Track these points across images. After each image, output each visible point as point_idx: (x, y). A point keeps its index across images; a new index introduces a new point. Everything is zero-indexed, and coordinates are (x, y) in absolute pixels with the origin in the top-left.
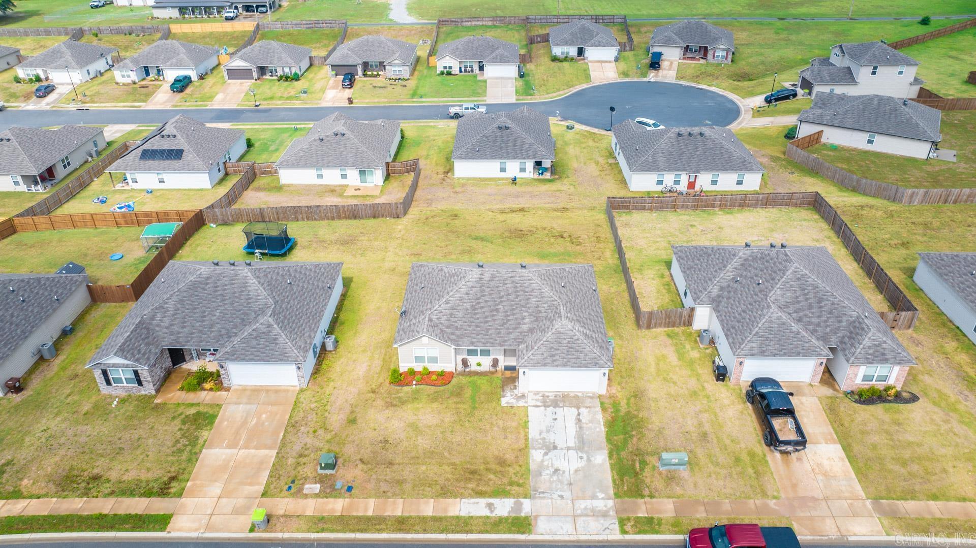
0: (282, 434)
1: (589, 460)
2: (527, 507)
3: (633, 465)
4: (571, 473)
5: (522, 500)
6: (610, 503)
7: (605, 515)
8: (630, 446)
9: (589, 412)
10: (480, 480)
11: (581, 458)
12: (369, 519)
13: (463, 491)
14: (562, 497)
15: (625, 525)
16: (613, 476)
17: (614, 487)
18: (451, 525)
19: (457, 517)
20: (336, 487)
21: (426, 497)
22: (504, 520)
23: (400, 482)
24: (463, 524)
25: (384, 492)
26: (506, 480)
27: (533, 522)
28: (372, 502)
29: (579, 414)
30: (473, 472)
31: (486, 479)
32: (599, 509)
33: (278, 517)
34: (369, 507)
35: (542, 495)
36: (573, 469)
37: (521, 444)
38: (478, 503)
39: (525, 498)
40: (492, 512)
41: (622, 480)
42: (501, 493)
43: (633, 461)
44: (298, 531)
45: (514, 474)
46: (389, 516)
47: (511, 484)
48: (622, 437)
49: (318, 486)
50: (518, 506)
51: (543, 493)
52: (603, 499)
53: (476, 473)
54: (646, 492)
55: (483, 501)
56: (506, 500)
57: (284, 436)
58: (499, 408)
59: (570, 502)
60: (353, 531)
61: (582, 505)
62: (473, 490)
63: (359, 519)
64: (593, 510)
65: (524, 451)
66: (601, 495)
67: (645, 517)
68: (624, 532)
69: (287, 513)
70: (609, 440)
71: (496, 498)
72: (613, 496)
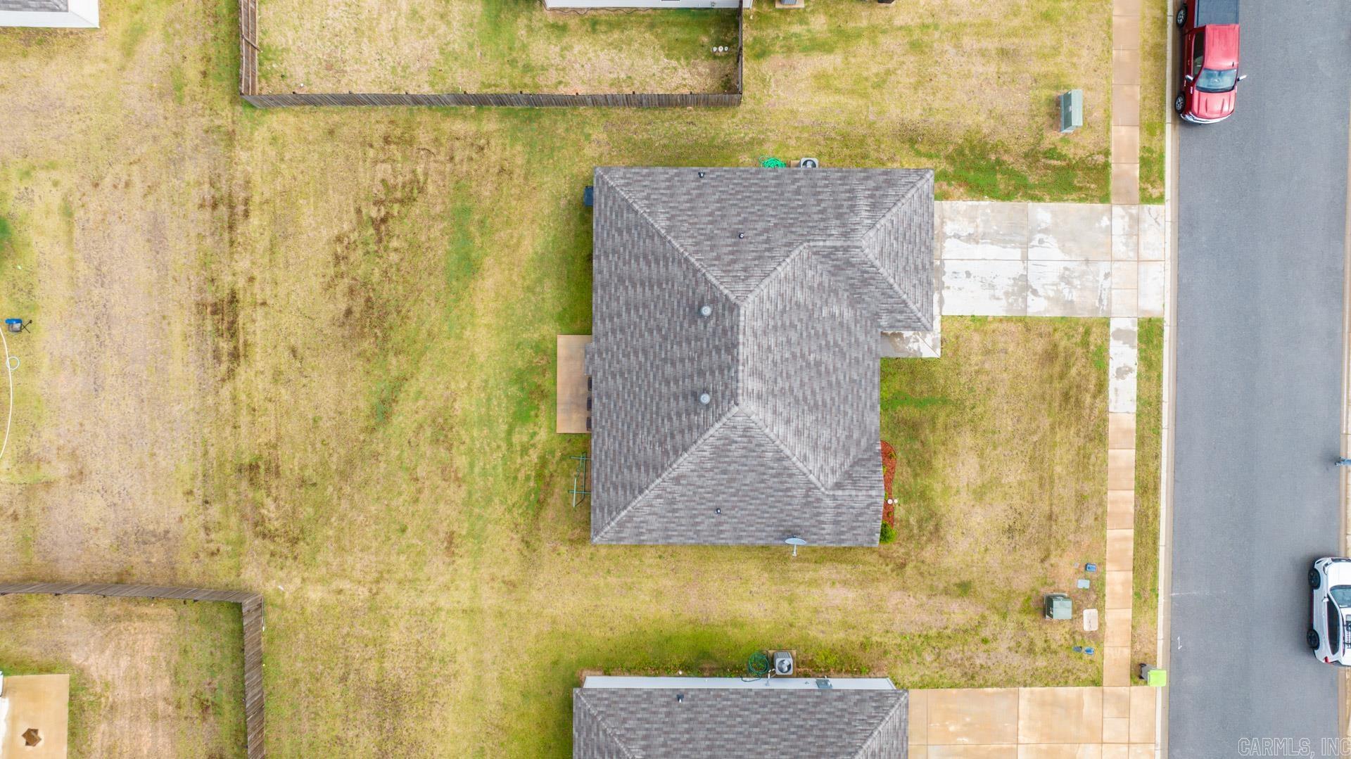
0: (989, 690)
1: (1046, 231)
2: (1123, 322)
3: (1054, 168)
4: (1067, 258)
5: (1112, 329)
6: (1117, 210)
7: (1136, 221)
8: (1017, 167)
9: (951, 219)
10: (1078, 387)
11: (1041, 241)
12: (1139, 533)
13: (1096, 412)
14: (1107, 275)
15: (1151, 196)
16: (1073, 200)
17: (1092, 202)
18: (1149, 423)
19: (1138, 415)
20: (1088, 587)
21: (1105, 461)
22: (1144, 354)
23: (1081, 499)
24: (1148, 407)
25: (1096, 519)
26: (1079, 351)
27: (1148, 316)
28: (1111, 534)
29: (957, 237)
30: (1066, 396)
31: (1078, 378)
32: (1127, 228)
33: (1134, 653)
34: (1120, 536)
35: (1105, 302)
36: (1061, 256)
37: (1017, 328)
38: (1116, 390)
39: (1108, 325)
40: (1130, 370)
41: (1081, 188)
42: (1100, 359)
43: (1047, 167)
44: (1154, 622)
45: (1068, 339)
46: (1136, 506)
47: (1085, 344)
48: (999, 176)
49: (1086, 612)
50: (1120, 334)
51: (1101, 300)
52: (1111, 220)
53: (1067, 394)
54: (1100, 159)
55: (1113, 383)
56: (1112, 351)
57: (992, 686)
58: (945, 362)
59: (1116, 265)
60: (1156, 551)
61: (1119, 248)
62: (1094, 397)
63: (1138, 544)
64: (1129, 235)
65: (1027, 325)
66: (1105, 221)
67: (1141, 167)
68: (1161, 199)
69: (1129, 644)
70: (1007, 197)
71: (1108, 365)
72: (1106, 205)
